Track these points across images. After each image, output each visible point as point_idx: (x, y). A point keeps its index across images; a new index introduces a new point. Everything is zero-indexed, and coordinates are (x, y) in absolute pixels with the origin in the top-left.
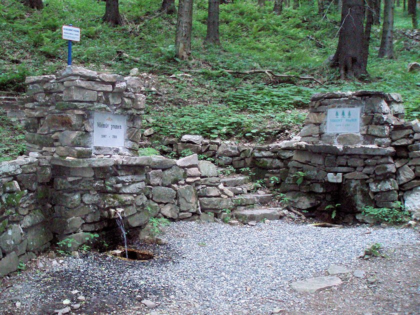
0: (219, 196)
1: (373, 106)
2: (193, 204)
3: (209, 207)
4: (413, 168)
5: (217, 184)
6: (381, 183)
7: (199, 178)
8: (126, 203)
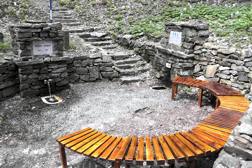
0: (112, 71)
1: (186, 32)
2: (96, 75)
3: (106, 76)
4: (200, 65)
5: (111, 66)
6: (185, 71)
7: (101, 63)
8: (54, 77)
